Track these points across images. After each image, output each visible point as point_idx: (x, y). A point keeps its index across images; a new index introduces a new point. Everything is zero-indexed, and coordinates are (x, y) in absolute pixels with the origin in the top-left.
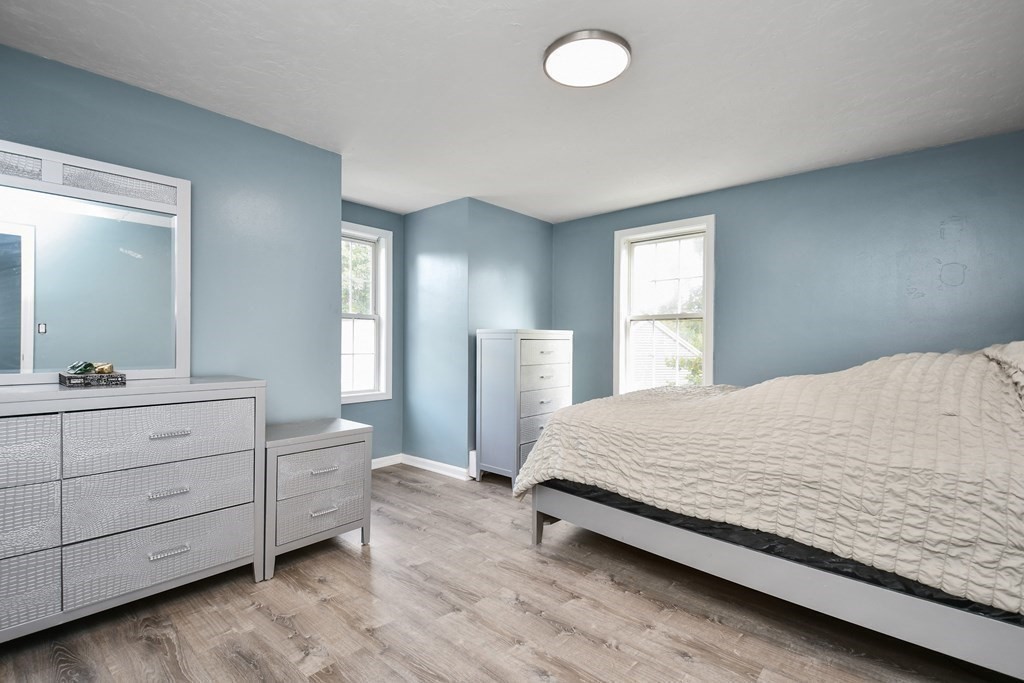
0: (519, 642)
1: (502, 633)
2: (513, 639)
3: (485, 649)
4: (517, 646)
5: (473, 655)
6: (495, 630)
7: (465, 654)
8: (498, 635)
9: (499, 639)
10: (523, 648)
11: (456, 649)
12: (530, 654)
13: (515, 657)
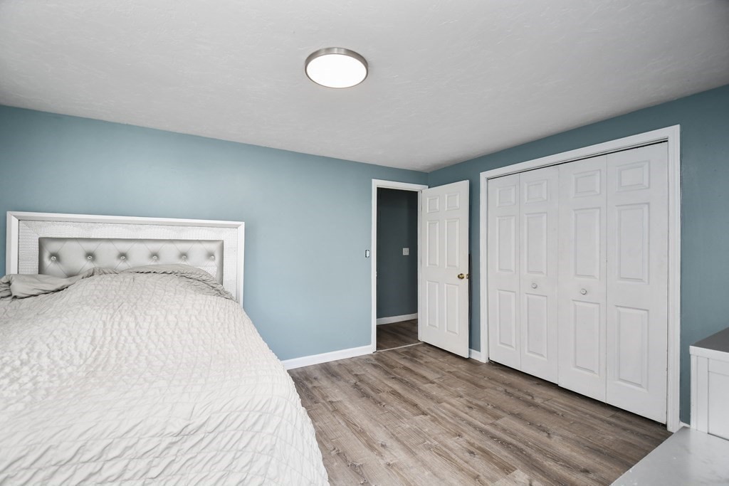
0: (389, 465)
1: (398, 473)
2: (392, 468)
3: (411, 465)
4: (391, 463)
5: (420, 463)
6: (402, 476)
7: (424, 464)
8: (401, 473)
9: (401, 469)
10: (388, 461)
11: (429, 469)
12: (386, 456)
13: (395, 457)
